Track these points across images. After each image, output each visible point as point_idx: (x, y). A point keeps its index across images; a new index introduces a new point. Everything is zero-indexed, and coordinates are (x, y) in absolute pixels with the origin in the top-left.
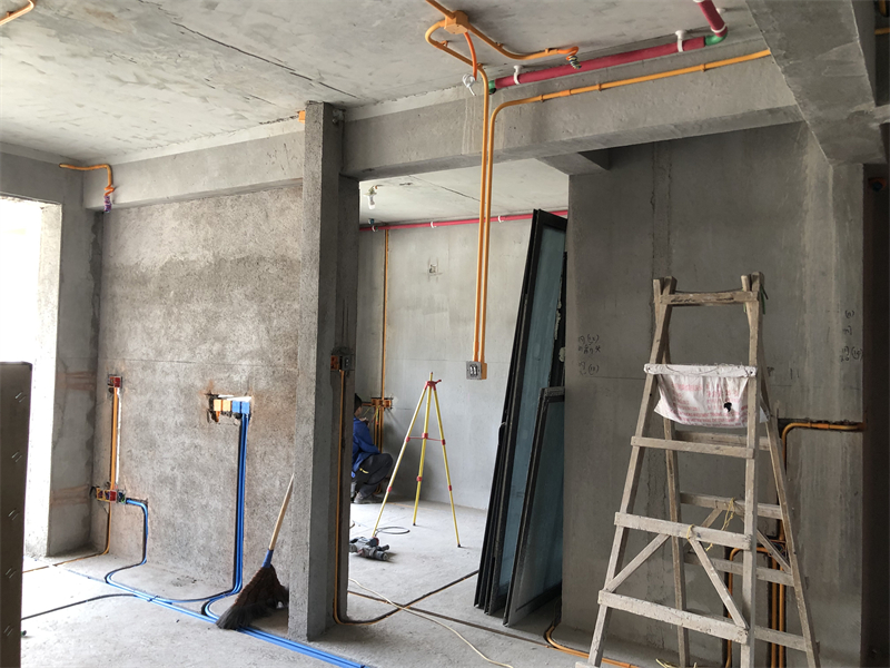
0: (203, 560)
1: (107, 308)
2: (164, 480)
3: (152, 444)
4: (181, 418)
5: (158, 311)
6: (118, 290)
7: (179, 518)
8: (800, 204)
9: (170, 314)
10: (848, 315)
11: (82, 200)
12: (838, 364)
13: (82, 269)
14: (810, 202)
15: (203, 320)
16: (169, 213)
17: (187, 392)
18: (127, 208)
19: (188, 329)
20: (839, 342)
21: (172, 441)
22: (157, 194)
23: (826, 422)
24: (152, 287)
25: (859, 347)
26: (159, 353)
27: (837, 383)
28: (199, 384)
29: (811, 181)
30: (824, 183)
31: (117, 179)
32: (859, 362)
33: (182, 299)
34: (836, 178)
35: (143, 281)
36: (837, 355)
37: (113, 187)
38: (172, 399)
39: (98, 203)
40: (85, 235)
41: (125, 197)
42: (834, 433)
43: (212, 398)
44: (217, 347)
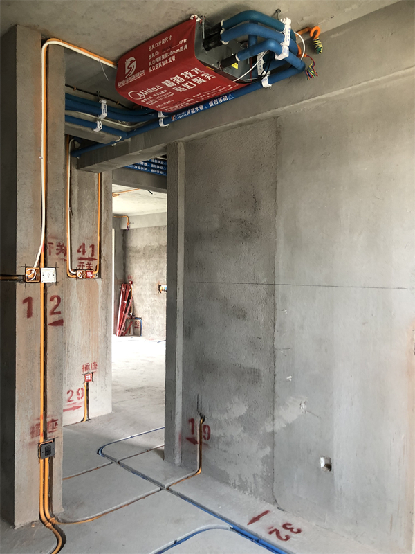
0: (158, 333)
1: (128, 260)
2: (146, 311)
3: (142, 301)
4: (151, 292)
5: (143, 261)
6: (131, 254)
7: (151, 322)
9: (147, 262)
11: (120, 227)
13: (120, 248)
15: (156, 263)
16: (145, 231)
17: (152, 285)
18: (133, 229)
19: (152, 266)
21: (148, 299)
22: (142, 226)
24: (141, 253)
26: (144, 273)
28: (156, 282)
31: (130, 221)
33: (150, 257)
35: (138, 251)
37: (129, 223)
38: (148, 287)
39: (125, 227)
40: (121, 238)
41: (132, 227)
43: (159, 286)
44: (160, 271)
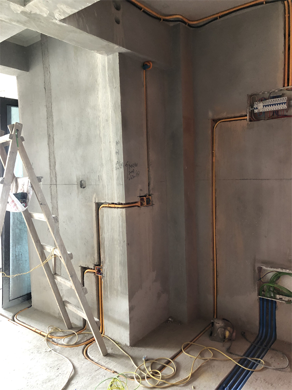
8: (96, 81)
10: (117, 143)
12: (115, 171)
14: (100, 79)
20: (115, 160)
23: (113, 204)
25: (122, 161)
27: (115, 182)
29: (100, 66)
30: (104, 66)
32: (122, 170)
34: (108, 63)
36: (115, 166)
42: (116, 209)
